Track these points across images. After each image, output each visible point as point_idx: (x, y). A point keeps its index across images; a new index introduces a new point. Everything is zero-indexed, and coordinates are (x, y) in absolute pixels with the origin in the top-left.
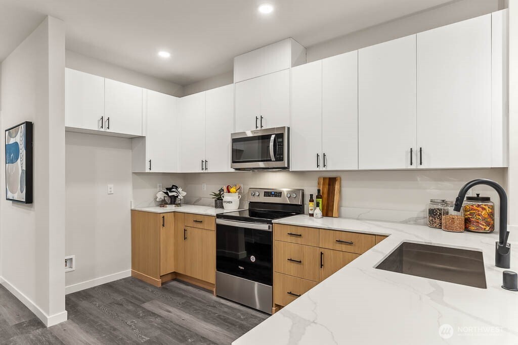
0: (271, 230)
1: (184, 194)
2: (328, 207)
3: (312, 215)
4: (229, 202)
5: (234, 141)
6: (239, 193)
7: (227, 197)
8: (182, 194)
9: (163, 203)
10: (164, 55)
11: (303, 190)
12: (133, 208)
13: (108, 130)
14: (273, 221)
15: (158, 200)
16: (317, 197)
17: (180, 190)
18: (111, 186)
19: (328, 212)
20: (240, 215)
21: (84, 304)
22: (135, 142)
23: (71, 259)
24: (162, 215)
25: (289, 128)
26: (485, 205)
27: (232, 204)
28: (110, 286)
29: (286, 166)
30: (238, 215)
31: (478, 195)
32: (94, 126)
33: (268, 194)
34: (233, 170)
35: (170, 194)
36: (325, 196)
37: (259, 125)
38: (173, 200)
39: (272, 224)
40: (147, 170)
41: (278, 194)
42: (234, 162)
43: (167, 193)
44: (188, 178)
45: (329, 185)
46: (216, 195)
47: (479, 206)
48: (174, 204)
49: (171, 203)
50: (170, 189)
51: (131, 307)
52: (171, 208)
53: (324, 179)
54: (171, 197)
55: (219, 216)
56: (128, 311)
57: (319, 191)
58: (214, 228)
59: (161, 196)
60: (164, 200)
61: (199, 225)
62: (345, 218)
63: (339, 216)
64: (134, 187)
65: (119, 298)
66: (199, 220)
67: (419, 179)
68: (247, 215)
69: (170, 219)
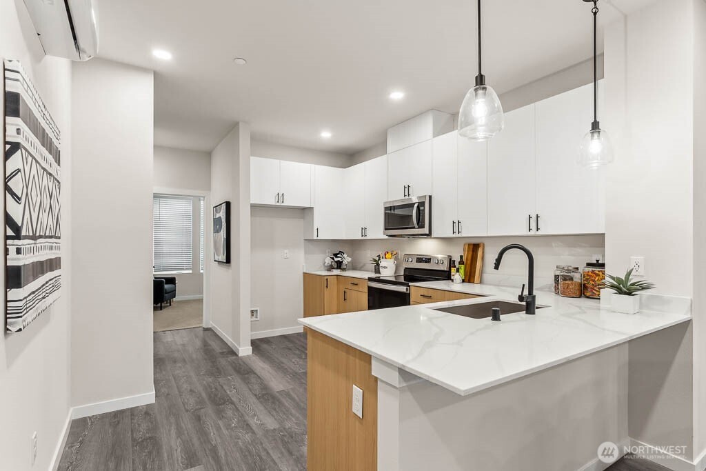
0: (408, 292)
1: (349, 259)
2: (470, 272)
3: (452, 280)
4: (384, 267)
5: (386, 209)
6: (396, 259)
7: (383, 263)
8: (347, 260)
9: (331, 268)
10: (326, 135)
11: (451, 256)
12: (305, 271)
13: (282, 204)
14: (410, 284)
15: (326, 264)
16: (460, 263)
17: (345, 255)
18: (286, 251)
19: (469, 278)
20: (396, 279)
21: (265, 346)
22: (305, 212)
23: (257, 311)
24: (326, 278)
25: (430, 197)
26: (599, 271)
27: (388, 270)
28: (285, 337)
29: (428, 233)
30: (393, 279)
31: (598, 261)
32: (272, 201)
33: (419, 260)
34: (387, 237)
35: (336, 259)
36: (469, 262)
37: (407, 194)
38: (339, 265)
39: (409, 286)
40: (315, 238)
41: (428, 260)
42: (386, 229)
43: (333, 259)
44: (354, 244)
45: (473, 251)
46: (375, 260)
47: (593, 272)
48: (340, 269)
49: (337, 268)
50: (336, 255)
51: (297, 352)
52: (336, 272)
53: (469, 245)
54: (337, 262)
55: (370, 279)
56: (295, 354)
57: (461, 257)
58: (366, 290)
59: (328, 261)
60: (332, 265)
61: (355, 288)
62: (486, 284)
63: (481, 282)
64: (306, 253)
65: (290, 345)
66: (355, 283)
67: (554, 245)
68: (402, 280)
69: (333, 281)
